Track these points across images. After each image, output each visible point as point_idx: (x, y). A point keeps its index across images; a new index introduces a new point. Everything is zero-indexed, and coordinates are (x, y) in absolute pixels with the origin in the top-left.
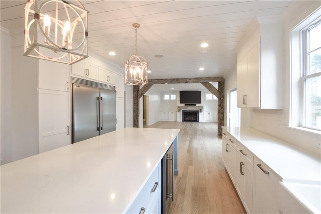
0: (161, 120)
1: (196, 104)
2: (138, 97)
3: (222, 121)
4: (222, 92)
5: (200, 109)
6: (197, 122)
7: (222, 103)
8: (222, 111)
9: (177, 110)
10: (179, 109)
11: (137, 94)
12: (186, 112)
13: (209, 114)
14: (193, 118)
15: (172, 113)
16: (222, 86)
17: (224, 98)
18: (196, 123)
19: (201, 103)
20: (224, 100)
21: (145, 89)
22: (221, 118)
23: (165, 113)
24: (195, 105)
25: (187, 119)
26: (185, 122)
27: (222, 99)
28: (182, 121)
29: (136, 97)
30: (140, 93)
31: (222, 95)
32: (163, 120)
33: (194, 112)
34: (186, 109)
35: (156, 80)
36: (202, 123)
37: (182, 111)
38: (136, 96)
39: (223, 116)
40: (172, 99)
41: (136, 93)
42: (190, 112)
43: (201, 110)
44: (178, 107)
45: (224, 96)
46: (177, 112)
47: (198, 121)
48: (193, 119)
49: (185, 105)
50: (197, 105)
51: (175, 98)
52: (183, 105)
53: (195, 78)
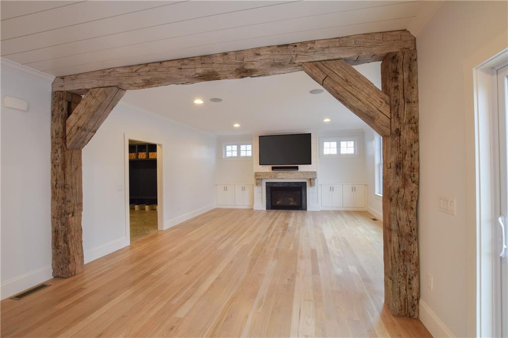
0: (217, 207)
1: (300, 166)
2: (65, 143)
3: (410, 243)
4: (409, 102)
5: (308, 178)
6: (301, 211)
7: (408, 158)
8: (406, 193)
9: (253, 181)
10: (258, 178)
11: (61, 130)
12: (275, 185)
13: (332, 189)
14: (292, 199)
15: (243, 189)
16: (406, 75)
17: (416, 130)
18: (299, 213)
19: (311, 164)
20: (417, 141)
21: (90, 107)
22: (407, 230)
23: (226, 189)
24: (297, 168)
25: (278, 203)
26: (272, 212)
27: (406, 135)
28: (267, 208)
29: (60, 140)
30: (71, 125)
31: (405, 120)
32: (222, 207)
33: (295, 186)
34: (275, 177)
35: (126, 71)
36: (314, 214)
37: (266, 183)
38: (60, 135)
39: (411, 217)
40: (243, 154)
41: (60, 125)
42: (285, 185)
43: (312, 181)
44: (256, 175)
45: (417, 122)
46: (253, 185)
47: (306, 209)
48: (292, 204)
49: (273, 168)
50: (302, 168)
51: (249, 154)
52: (267, 169)
53: (279, 46)
